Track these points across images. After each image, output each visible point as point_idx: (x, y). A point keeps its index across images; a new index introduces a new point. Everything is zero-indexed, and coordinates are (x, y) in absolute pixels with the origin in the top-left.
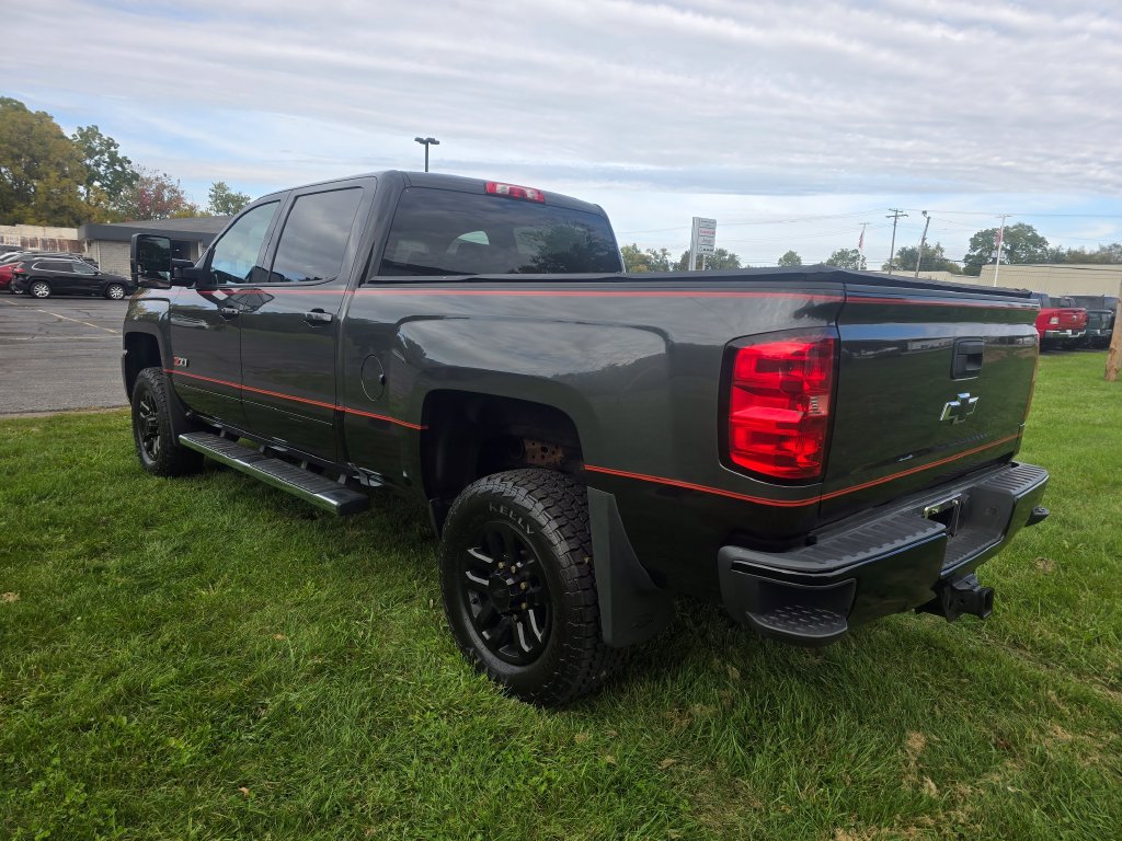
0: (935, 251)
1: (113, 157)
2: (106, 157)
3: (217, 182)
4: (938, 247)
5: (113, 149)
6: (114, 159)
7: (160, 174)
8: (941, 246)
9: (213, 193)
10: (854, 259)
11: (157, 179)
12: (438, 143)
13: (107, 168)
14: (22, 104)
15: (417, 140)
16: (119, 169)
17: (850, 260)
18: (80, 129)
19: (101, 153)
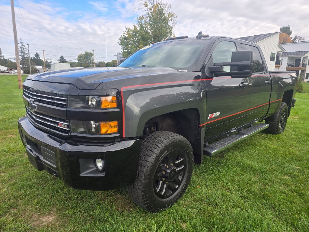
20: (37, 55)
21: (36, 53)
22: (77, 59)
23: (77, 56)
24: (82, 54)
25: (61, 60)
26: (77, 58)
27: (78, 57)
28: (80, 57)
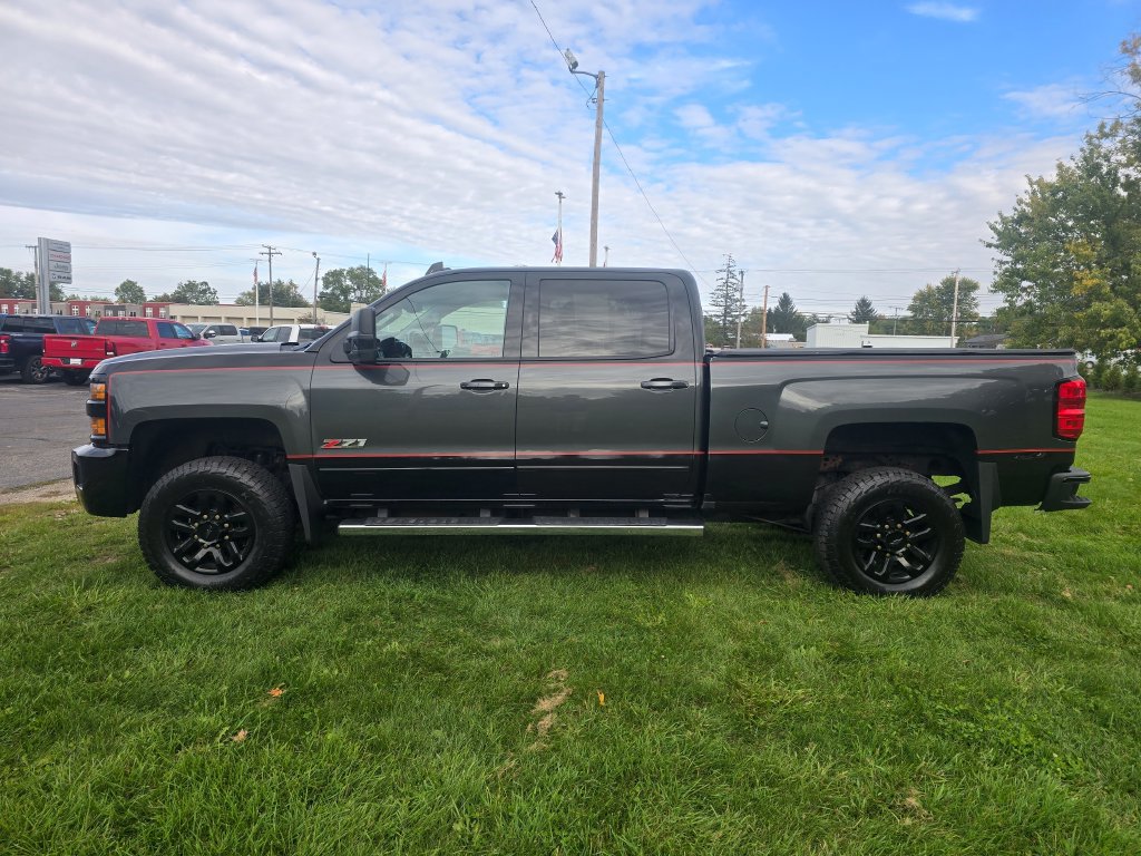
0: (289, 288)
4: (291, 283)
8: (294, 282)
10: (204, 292)
17: (201, 292)
20: (785, 301)
21: (784, 294)
22: (911, 308)
23: (913, 295)
24: (929, 287)
25: (857, 313)
26: (910, 302)
27: (915, 299)
28: (924, 300)
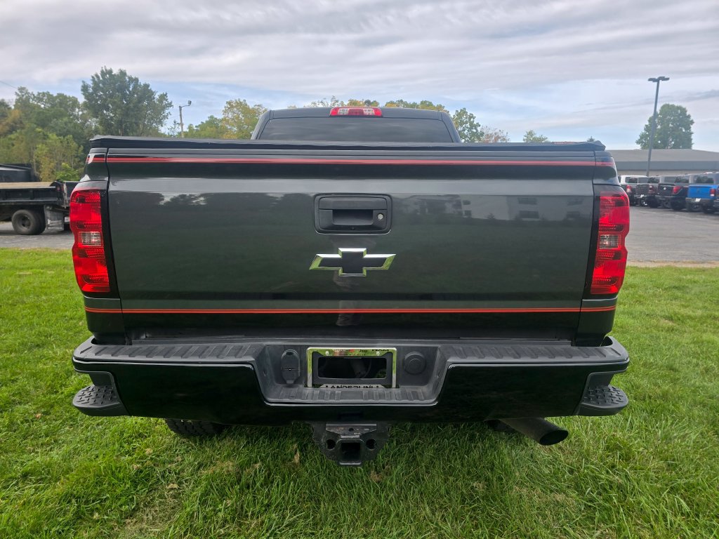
1: (472, 124)
2: (468, 125)
3: (528, 131)
5: (472, 120)
6: (473, 126)
7: (497, 131)
9: (525, 138)
11: (496, 134)
12: (668, 79)
13: (468, 131)
14: (430, 103)
15: (650, 80)
16: (474, 131)
18: (457, 111)
19: (466, 122)
